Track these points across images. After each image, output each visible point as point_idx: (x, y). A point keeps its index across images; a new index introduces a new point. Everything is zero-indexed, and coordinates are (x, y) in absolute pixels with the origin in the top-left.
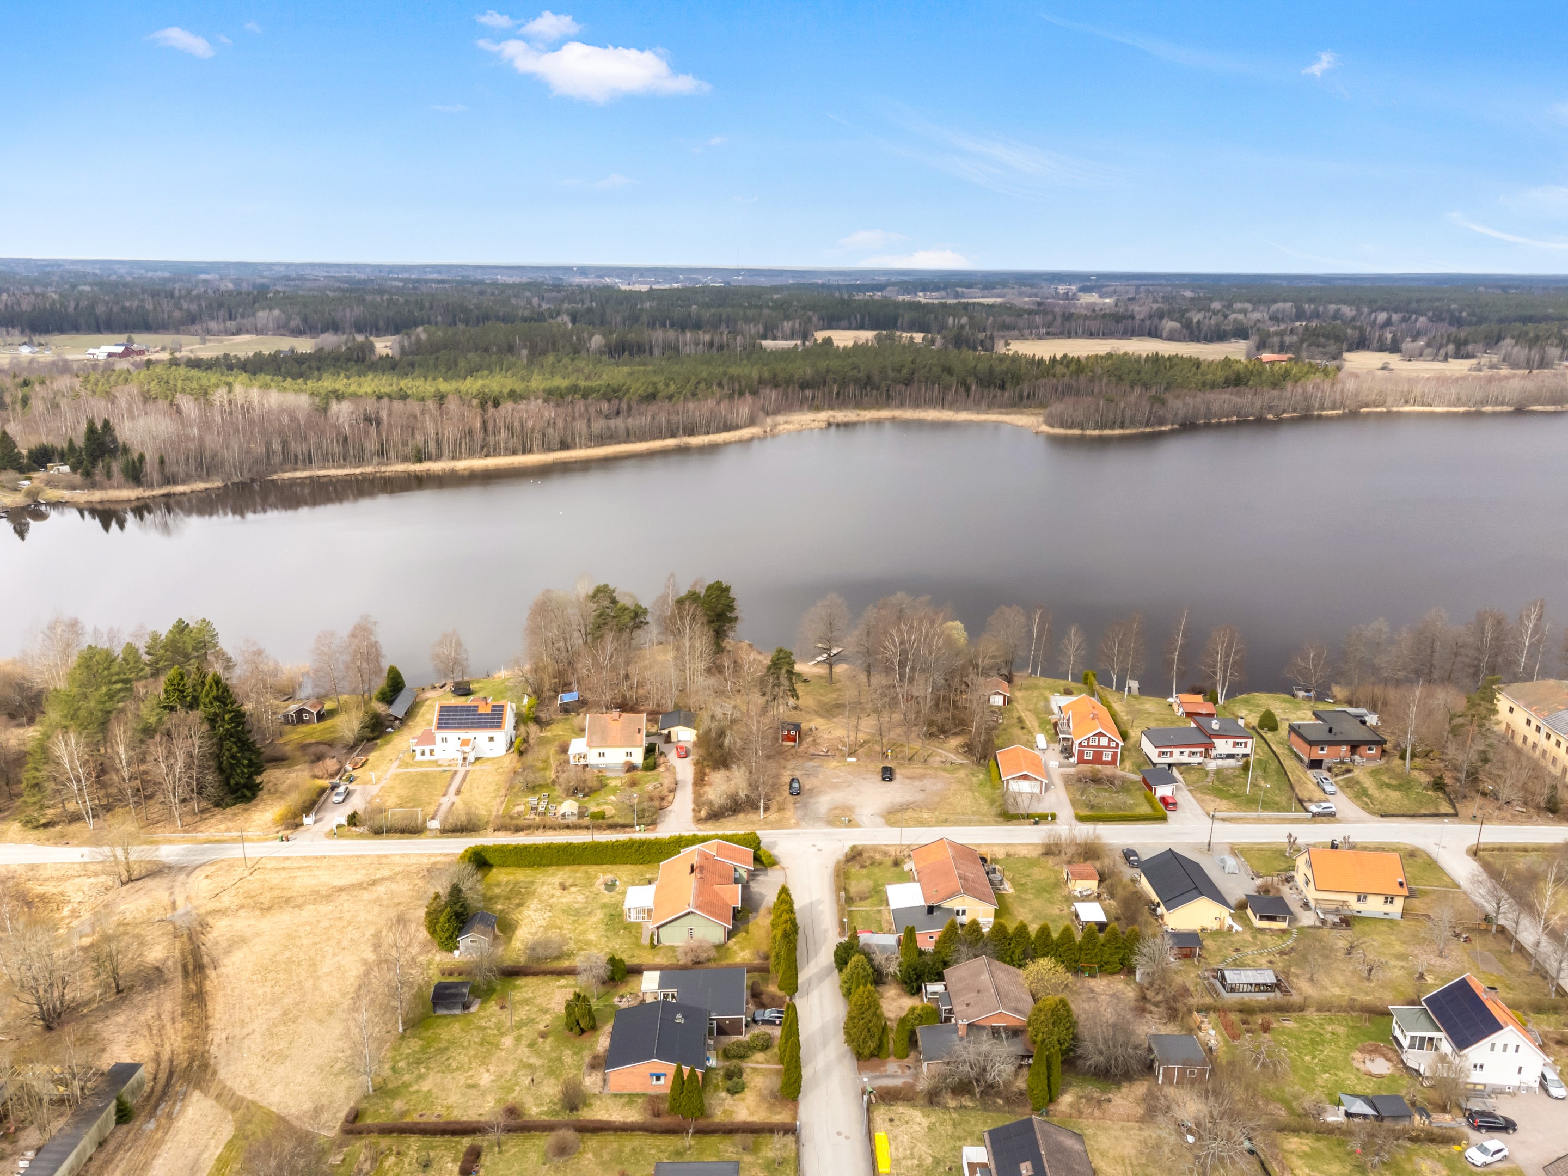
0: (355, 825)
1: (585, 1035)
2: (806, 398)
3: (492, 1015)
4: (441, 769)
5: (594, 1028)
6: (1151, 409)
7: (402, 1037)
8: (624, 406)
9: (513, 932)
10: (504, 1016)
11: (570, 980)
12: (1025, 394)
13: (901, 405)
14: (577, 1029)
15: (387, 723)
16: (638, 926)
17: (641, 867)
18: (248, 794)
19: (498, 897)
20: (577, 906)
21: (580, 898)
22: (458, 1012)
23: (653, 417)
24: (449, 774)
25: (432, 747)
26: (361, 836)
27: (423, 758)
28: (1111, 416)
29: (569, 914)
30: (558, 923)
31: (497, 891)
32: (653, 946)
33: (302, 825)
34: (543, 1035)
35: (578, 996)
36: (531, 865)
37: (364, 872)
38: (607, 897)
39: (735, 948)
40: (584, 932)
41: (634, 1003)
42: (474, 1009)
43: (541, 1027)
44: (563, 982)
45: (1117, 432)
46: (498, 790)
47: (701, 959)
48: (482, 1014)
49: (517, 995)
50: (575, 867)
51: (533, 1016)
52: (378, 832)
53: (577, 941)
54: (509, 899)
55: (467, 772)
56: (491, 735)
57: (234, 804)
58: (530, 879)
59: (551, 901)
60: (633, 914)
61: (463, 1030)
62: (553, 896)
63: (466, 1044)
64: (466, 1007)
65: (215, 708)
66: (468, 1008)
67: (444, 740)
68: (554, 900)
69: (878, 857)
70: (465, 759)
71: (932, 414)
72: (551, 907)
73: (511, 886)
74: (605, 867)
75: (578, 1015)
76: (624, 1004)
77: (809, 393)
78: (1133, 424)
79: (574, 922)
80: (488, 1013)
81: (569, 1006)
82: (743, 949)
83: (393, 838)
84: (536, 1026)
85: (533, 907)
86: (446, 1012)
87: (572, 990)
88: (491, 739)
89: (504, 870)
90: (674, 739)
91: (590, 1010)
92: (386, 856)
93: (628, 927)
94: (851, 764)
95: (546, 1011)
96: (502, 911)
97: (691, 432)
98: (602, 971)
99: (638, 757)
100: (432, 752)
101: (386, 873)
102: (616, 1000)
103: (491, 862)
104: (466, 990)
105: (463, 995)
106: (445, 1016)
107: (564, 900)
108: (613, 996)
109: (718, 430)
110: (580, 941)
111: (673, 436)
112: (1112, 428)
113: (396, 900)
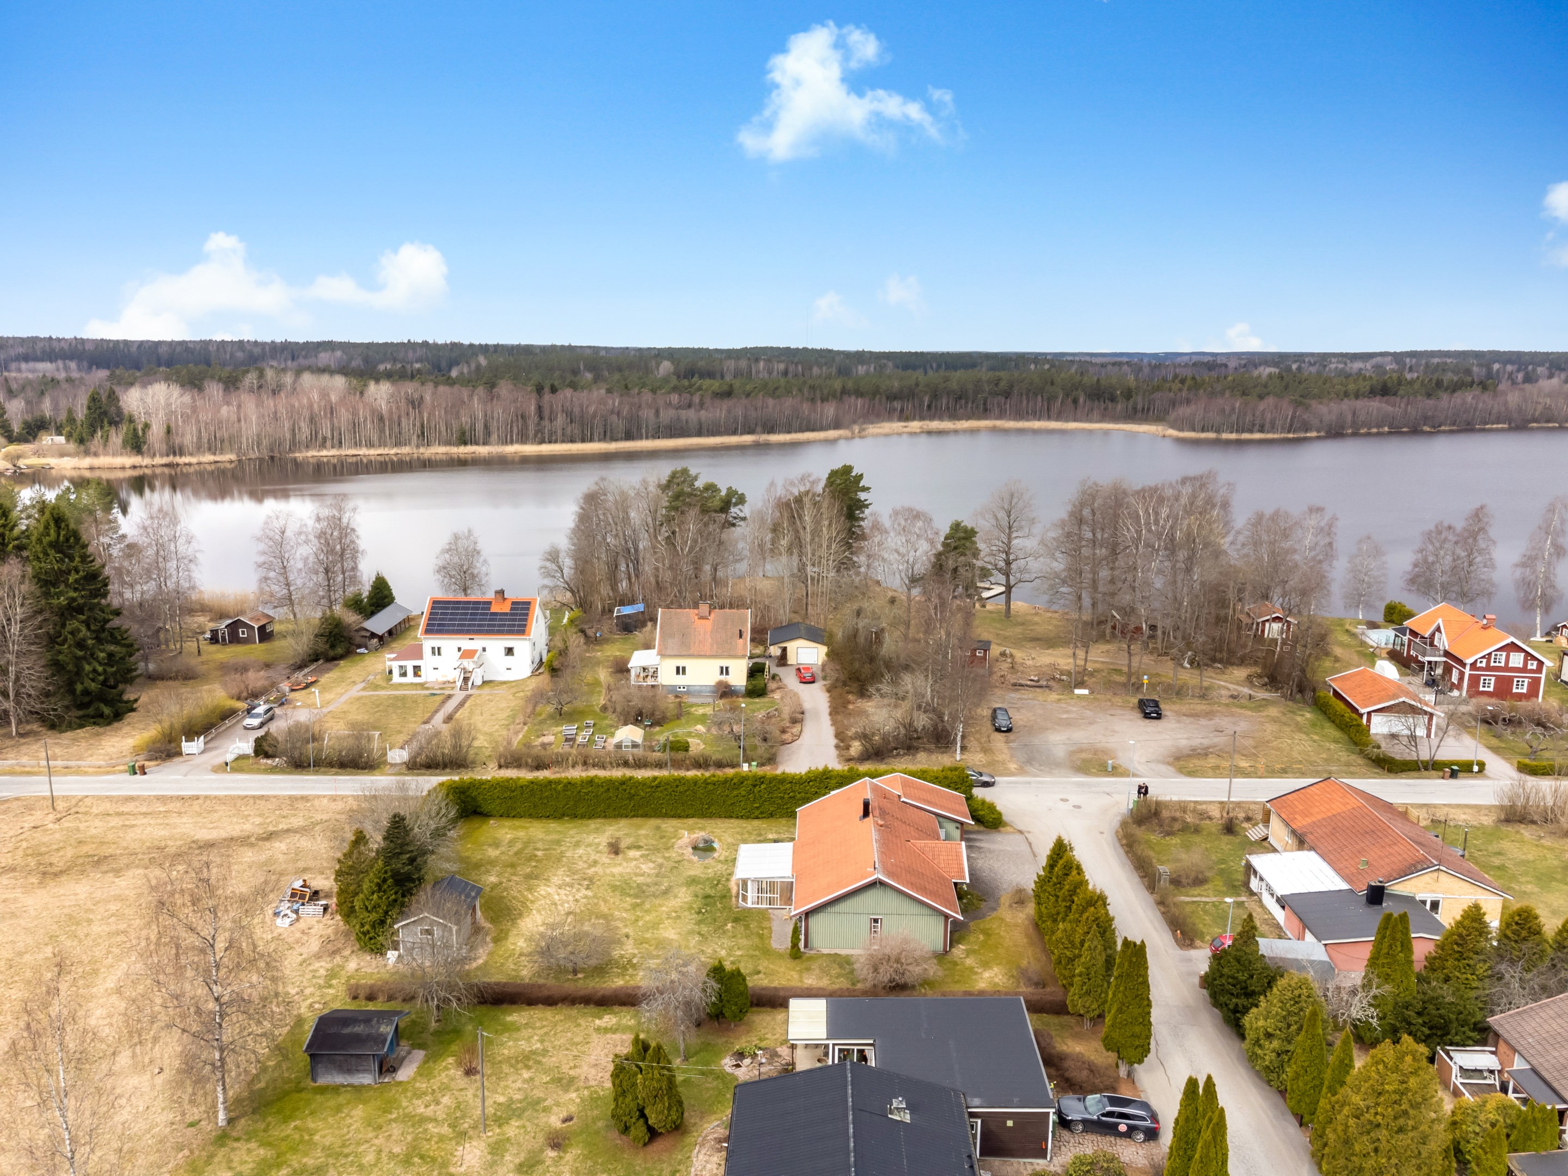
0: (267, 756)
1: (658, 1145)
2: (895, 410)
3: (445, 1088)
4: (427, 692)
5: (678, 1128)
6: (1294, 413)
7: (222, 1138)
8: (696, 399)
9: (514, 921)
10: (468, 1090)
11: (625, 1018)
12: (1139, 407)
13: (1001, 416)
14: (639, 1130)
15: (358, 640)
16: (763, 915)
17: (756, 823)
18: (107, 711)
19: (492, 862)
20: (640, 880)
21: (647, 867)
22: (366, 1079)
23: (729, 411)
24: (439, 699)
25: (417, 663)
26: (273, 770)
27: (403, 680)
28: (1248, 418)
29: (624, 893)
30: (604, 908)
31: (492, 853)
32: (795, 953)
33: (180, 754)
34: (557, 1142)
35: (643, 1048)
36: (558, 814)
37: (258, 820)
38: (697, 867)
39: (969, 962)
40: (656, 925)
41: (769, 1070)
42: (404, 1074)
43: (555, 1121)
44: (608, 1020)
45: (1257, 436)
46: (513, 717)
47: (908, 979)
48: (422, 1085)
49: (508, 1047)
50: (638, 821)
51: (538, 1093)
52: (299, 765)
53: (640, 942)
54: (513, 866)
55: (468, 697)
56: (509, 644)
57: (81, 726)
58: (555, 837)
59: (591, 871)
60: (751, 894)
61: (368, 1123)
62: (595, 863)
63: (370, 1158)
64: (387, 1067)
65: (52, 562)
66: (393, 1070)
67: (437, 651)
68: (598, 869)
69: (1189, 819)
70: (466, 680)
71: (1037, 424)
72: (591, 882)
73: (519, 846)
74: (691, 821)
75: (641, 1093)
76: (745, 1072)
77: (897, 405)
78: (1273, 429)
79: (635, 906)
80: (435, 1083)
81: (619, 1072)
82: (986, 965)
83: (325, 773)
84: (543, 1119)
85: (556, 880)
86: (340, 1079)
87: (629, 1037)
88: (510, 651)
89: (508, 823)
90: (791, 660)
91: (671, 1081)
92: (305, 798)
93: (742, 918)
94: (1080, 697)
95: (565, 1082)
96: (494, 887)
97: (771, 431)
98: (697, 995)
99: (738, 677)
100: (417, 669)
101: (297, 821)
102: (727, 1063)
103: (486, 808)
104: (387, 1030)
105: (381, 1040)
106: (336, 1089)
107: (616, 870)
108: (719, 1055)
109: (801, 430)
110: (647, 941)
111: (751, 432)
112: (1251, 431)
113: (301, 865)
